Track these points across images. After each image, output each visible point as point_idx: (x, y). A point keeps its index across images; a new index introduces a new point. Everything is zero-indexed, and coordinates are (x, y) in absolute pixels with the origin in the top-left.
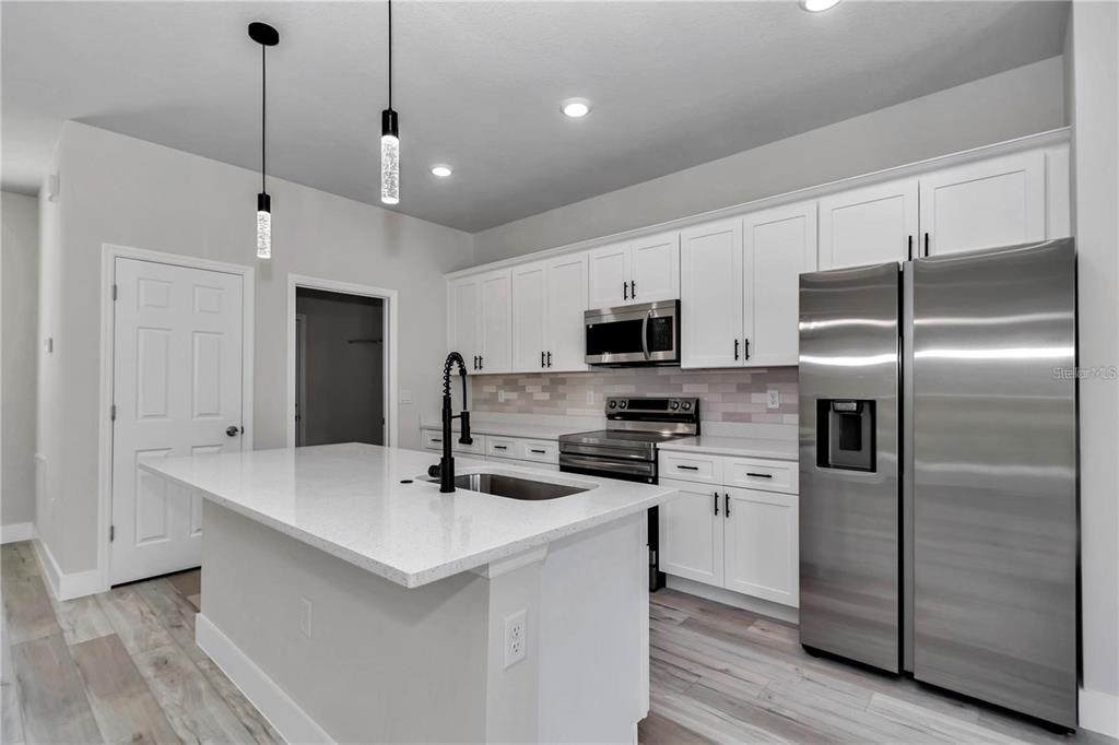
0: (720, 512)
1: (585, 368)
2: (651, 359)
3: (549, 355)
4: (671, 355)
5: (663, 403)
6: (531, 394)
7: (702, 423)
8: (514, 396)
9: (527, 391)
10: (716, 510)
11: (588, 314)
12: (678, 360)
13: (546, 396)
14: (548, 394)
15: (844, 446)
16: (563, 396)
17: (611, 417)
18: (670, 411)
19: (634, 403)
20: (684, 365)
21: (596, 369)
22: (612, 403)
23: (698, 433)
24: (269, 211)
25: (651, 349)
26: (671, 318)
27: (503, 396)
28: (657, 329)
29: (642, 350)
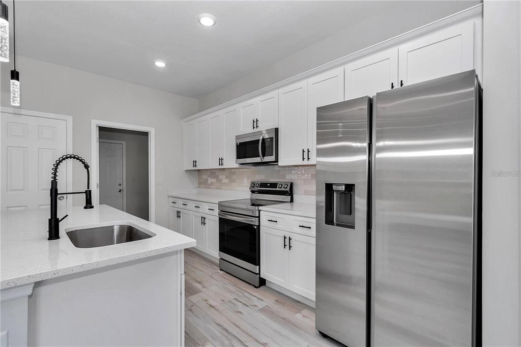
0: (287, 247)
1: (237, 166)
2: (263, 161)
3: (222, 159)
4: (272, 158)
5: (274, 185)
6: (221, 179)
7: (294, 195)
8: (214, 180)
9: (220, 178)
10: (285, 246)
11: (237, 137)
12: (277, 161)
13: (227, 181)
14: (228, 180)
15: (340, 212)
16: (234, 181)
17: (253, 192)
18: (278, 189)
19: (263, 185)
20: (280, 163)
21: (243, 166)
22: (253, 185)
23: (292, 201)
24: (18, 80)
25: (264, 155)
26: (273, 138)
27: (210, 180)
28: (267, 144)
29: (259, 156)
